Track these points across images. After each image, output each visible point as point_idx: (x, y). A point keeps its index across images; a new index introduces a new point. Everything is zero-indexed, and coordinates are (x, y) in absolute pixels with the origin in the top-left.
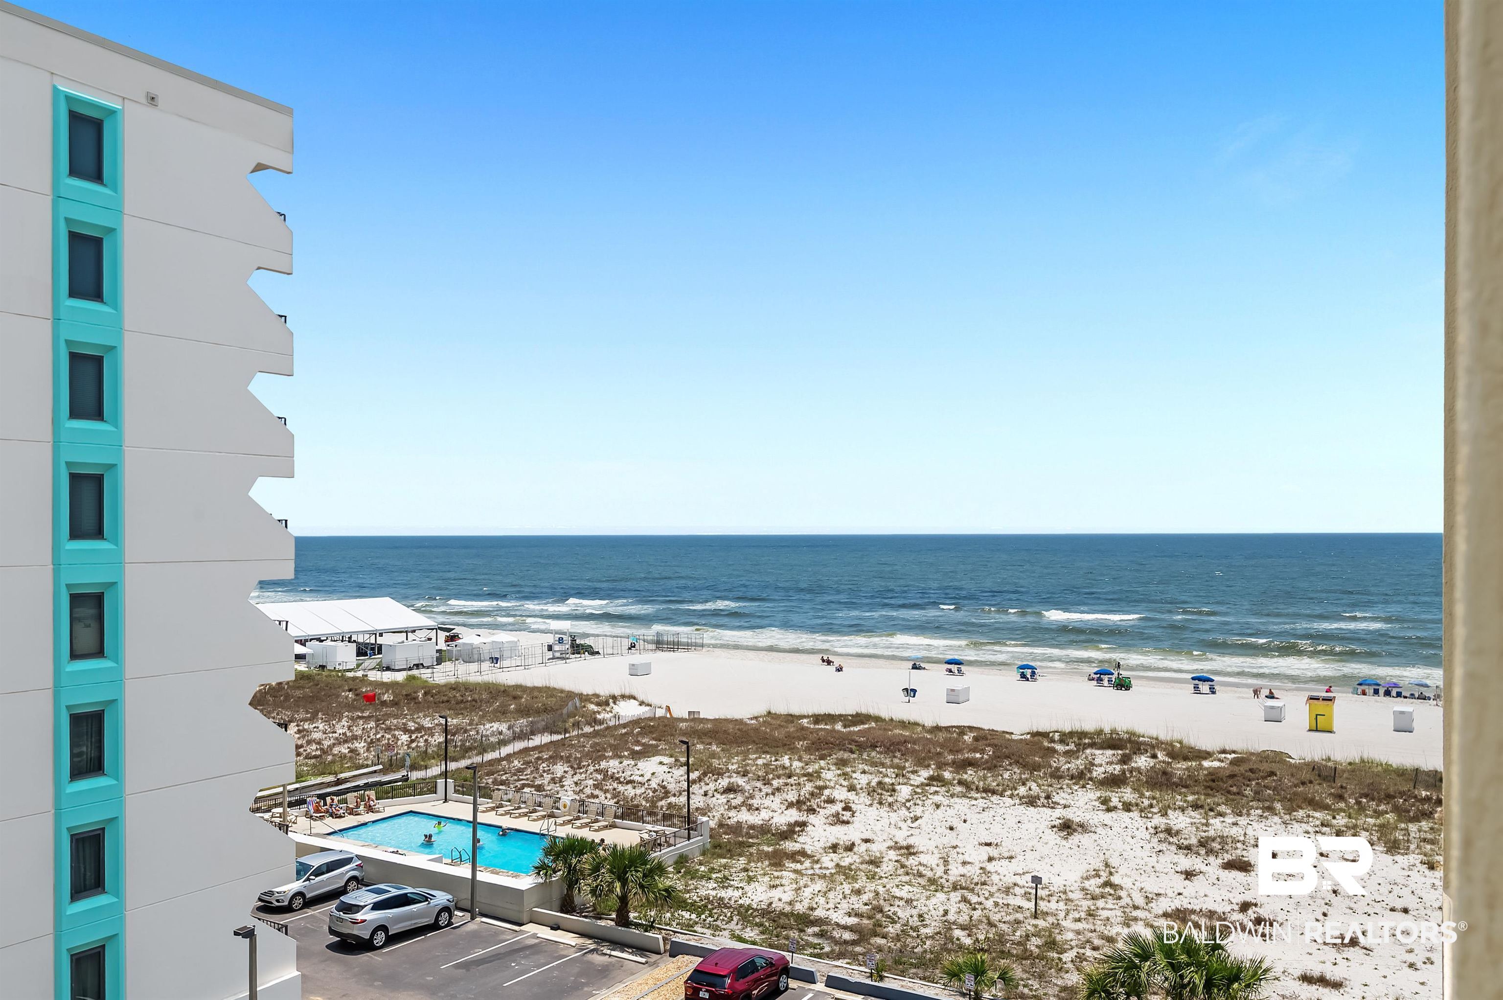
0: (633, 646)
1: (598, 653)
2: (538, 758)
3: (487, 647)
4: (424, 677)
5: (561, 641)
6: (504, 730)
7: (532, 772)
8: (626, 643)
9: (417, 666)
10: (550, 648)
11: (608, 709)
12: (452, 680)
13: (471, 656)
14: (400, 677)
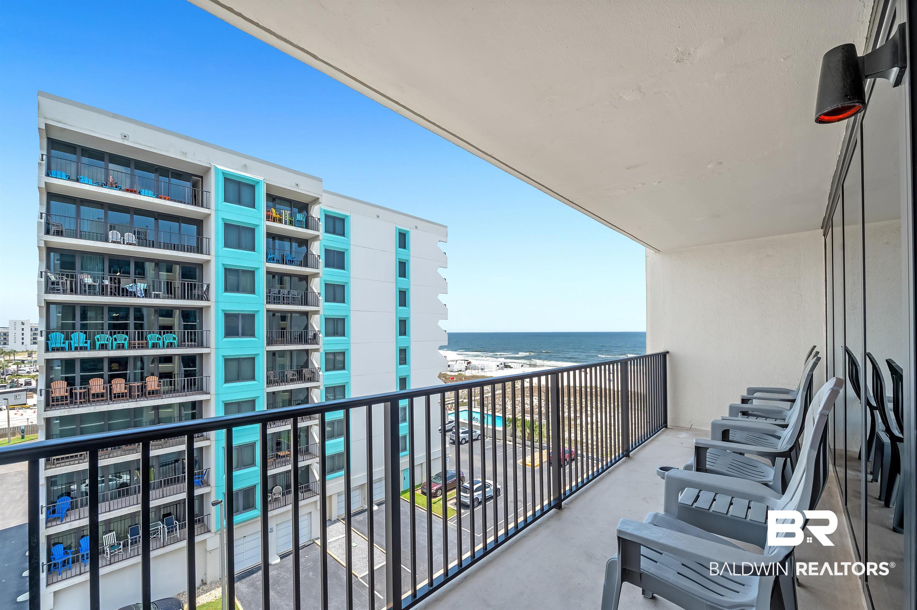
0: (522, 366)
1: (512, 368)
2: (499, 397)
3: (480, 365)
4: (463, 374)
5: (501, 364)
6: (489, 389)
7: (498, 400)
8: (521, 365)
9: (460, 371)
10: (498, 366)
11: (518, 384)
12: (471, 375)
13: (475, 368)
14: (456, 374)
